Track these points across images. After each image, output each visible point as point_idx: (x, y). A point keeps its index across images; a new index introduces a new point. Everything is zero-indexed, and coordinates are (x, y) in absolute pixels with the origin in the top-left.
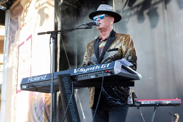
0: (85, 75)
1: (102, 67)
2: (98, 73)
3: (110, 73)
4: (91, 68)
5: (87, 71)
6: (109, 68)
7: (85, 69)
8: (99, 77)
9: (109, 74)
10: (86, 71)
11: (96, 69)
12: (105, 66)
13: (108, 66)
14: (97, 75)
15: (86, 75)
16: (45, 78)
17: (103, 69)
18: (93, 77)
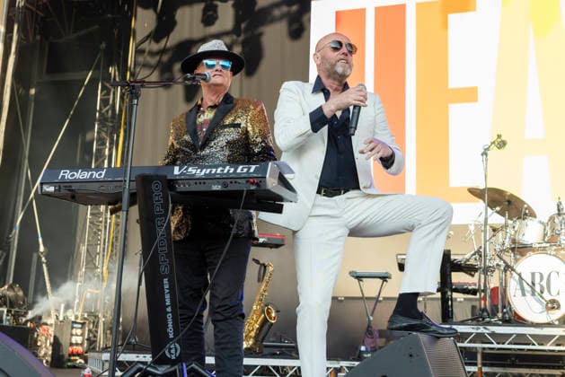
0: (198, 181)
1: (239, 171)
2: (228, 181)
3: (257, 184)
4: (214, 171)
5: (205, 174)
6: (255, 175)
7: (199, 170)
8: (229, 188)
9: (253, 187)
10: (203, 173)
11: (225, 171)
12: (245, 170)
13: (252, 170)
14: (225, 185)
15: (202, 181)
16: (102, 176)
17: (243, 175)
18: (216, 187)
